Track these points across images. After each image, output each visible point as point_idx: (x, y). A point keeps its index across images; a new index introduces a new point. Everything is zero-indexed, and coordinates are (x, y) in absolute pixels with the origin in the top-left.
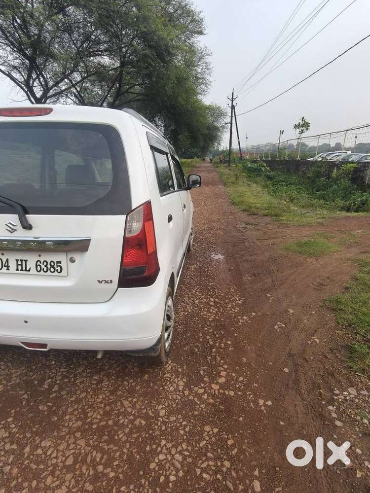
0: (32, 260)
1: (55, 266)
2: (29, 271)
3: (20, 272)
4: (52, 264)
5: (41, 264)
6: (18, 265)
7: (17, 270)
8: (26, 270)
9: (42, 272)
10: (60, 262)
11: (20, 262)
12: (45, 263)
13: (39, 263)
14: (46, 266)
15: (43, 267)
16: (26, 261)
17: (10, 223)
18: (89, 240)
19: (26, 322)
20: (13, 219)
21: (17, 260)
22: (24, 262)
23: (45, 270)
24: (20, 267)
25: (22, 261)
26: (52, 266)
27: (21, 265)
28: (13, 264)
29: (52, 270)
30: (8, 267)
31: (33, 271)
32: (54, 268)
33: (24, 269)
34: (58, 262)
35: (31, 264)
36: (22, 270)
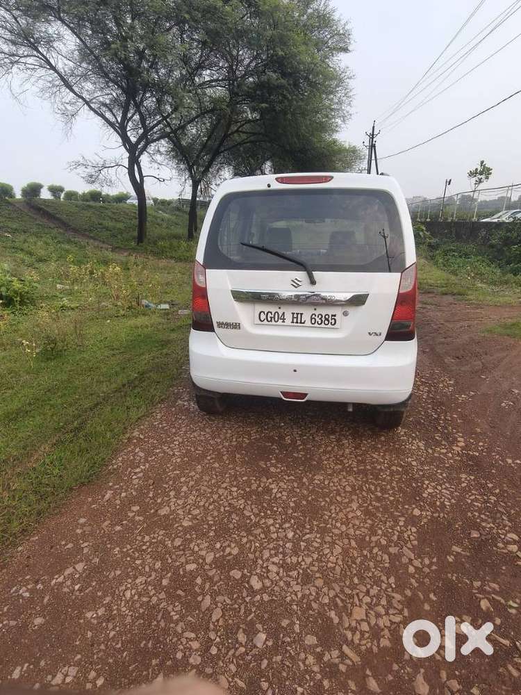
0: (307, 313)
1: (330, 319)
2: (304, 323)
3: (299, 324)
4: (327, 317)
5: (316, 318)
6: (293, 318)
7: (293, 322)
8: (301, 323)
9: (316, 325)
10: (335, 316)
11: (295, 316)
12: (320, 316)
13: (313, 316)
14: (321, 319)
15: (317, 319)
16: (302, 314)
17: (296, 279)
18: (366, 296)
19: (295, 371)
20: (301, 275)
21: (293, 314)
22: (299, 315)
23: (320, 322)
24: (295, 320)
25: (297, 314)
26: (326, 319)
27: (297, 318)
28: (289, 318)
29: (326, 322)
30: (284, 319)
31: (308, 323)
32: (329, 321)
33: (299, 321)
34: (332, 316)
35: (306, 317)
36: (297, 322)
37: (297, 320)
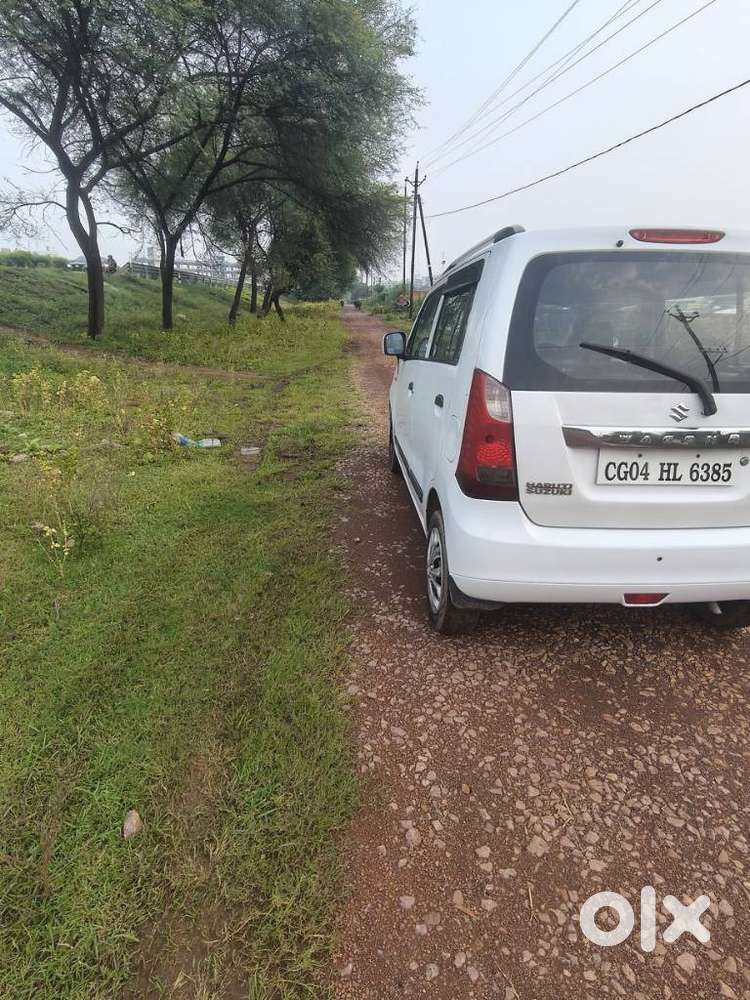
0: (685, 463)
1: (721, 471)
2: (679, 479)
3: (671, 482)
4: (717, 468)
5: (700, 470)
6: (662, 471)
7: (661, 479)
8: (674, 479)
9: (699, 482)
10: (729, 465)
11: (666, 468)
12: (705, 468)
13: (695, 468)
14: (706, 472)
15: (701, 473)
16: (676, 465)
17: (680, 407)
19: (660, 559)
20: (687, 400)
21: (662, 465)
22: (672, 467)
23: (705, 478)
24: (665, 475)
25: (669, 465)
26: (715, 472)
27: (668, 471)
28: (654, 472)
29: (715, 477)
30: (647, 475)
31: (686, 480)
32: (719, 475)
33: (671, 477)
34: (725, 465)
35: (684, 470)
36: (668, 479)
37: (669, 474)
